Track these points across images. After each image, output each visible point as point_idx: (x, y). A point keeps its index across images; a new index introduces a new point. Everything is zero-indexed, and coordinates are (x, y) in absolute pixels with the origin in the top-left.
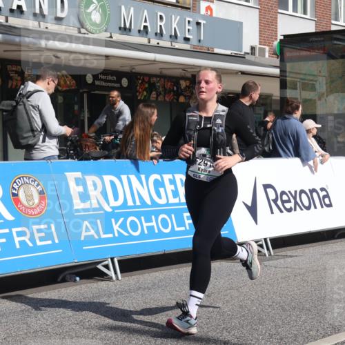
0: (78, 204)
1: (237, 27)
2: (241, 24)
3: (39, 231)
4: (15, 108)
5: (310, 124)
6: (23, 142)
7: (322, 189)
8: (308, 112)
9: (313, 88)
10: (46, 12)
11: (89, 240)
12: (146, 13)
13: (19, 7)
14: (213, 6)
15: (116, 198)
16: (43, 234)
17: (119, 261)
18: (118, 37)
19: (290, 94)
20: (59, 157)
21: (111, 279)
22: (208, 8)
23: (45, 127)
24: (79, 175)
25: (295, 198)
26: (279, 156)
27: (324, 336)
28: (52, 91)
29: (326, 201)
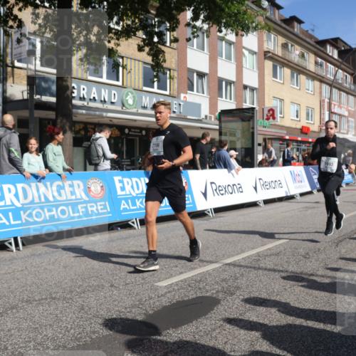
0: (119, 192)
1: (199, 106)
2: (200, 105)
3: (101, 205)
4: (90, 146)
5: (233, 153)
6: (94, 162)
7: (238, 184)
8: (233, 147)
9: (235, 135)
10: (106, 100)
11: (125, 210)
13: (94, 98)
14: (187, 96)
15: (138, 189)
16: (102, 207)
17: (139, 220)
18: (141, 111)
19: (223, 138)
20: (111, 169)
21: (135, 229)
22: (185, 97)
23: (104, 155)
24: (120, 178)
25: (225, 189)
28: (108, 137)
29: (240, 190)
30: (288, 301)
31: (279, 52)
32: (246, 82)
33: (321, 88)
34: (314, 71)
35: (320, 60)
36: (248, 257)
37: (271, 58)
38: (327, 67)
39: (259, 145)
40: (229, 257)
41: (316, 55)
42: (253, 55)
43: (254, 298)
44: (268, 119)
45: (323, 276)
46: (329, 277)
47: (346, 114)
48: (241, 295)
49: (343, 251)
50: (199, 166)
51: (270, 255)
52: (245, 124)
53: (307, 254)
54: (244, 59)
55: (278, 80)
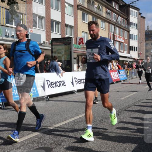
1: (40, 36)
5: (59, 63)
7: (63, 81)
8: (59, 60)
9: (60, 53)
12: (13, 31)
14: (33, 30)
17: (4, 103)
18: (5, 38)
19: (54, 55)
22: (31, 31)
25: (55, 84)
26: (51, 72)
27: (62, 122)
29: (64, 84)
30: (91, 147)
31: (86, 5)
32: (67, 23)
33: (109, 27)
34: (105, 17)
35: (108, 11)
36: (69, 123)
37: (81, 9)
38: (112, 15)
39: (75, 58)
40: (58, 123)
41: (107, 8)
42: (71, 6)
43: (72, 147)
44: (79, 44)
45: (110, 132)
46: (114, 133)
47: (123, 41)
48: (64, 145)
49: (122, 118)
50: (39, 71)
51: (81, 121)
52: (67, 46)
53: (102, 120)
54: (66, 9)
55: (85, 22)
